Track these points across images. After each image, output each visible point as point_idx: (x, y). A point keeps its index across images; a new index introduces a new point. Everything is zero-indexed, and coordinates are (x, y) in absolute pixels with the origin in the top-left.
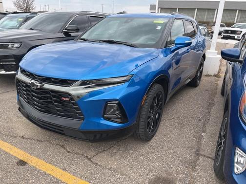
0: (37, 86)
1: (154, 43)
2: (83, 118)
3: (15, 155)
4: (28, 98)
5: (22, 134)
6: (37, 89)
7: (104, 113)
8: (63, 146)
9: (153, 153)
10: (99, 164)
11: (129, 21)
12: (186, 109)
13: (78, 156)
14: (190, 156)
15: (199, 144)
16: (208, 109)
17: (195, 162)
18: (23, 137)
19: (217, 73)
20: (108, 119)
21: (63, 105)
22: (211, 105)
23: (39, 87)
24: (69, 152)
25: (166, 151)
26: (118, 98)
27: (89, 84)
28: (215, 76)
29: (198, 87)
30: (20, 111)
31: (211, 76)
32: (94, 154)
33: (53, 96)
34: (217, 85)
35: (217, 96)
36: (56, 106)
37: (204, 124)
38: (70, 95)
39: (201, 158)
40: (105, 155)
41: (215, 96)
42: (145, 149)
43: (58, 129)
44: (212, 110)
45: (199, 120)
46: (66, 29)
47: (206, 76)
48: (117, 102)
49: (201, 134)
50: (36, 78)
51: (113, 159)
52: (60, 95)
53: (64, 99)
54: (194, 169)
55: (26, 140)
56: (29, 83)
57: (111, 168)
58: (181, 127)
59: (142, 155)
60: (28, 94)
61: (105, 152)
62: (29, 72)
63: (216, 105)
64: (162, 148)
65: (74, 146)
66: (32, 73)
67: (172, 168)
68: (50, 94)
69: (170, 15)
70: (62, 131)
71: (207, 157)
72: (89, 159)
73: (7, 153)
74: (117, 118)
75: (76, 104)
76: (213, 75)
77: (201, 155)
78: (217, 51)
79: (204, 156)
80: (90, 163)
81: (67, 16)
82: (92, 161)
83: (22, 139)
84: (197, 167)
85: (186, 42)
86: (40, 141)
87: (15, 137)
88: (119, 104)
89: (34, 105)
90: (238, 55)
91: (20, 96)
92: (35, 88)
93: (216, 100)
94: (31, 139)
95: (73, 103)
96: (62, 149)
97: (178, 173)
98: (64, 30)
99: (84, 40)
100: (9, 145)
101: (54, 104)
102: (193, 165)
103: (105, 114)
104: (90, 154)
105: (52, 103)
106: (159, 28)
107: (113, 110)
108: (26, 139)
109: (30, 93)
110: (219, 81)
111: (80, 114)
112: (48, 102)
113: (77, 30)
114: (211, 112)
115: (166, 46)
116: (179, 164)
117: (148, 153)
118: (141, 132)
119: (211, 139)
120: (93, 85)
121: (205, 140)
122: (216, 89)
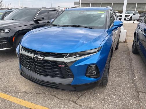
0: (40, 58)
2: (73, 77)
3: (25, 105)
4: (30, 66)
5: (24, 90)
6: (40, 60)
7: (86, 73)
8: (54, 96)
9: (111, 94)
10: (82, 105)
11: (82, 12)
13: (67, 101)
14: (134, 93)
16: (130, 63)
17: (138, 96)
18: (25, 92)
19: (125, 41)
20: (88, 76)
21: (59, 70)
23: (42, 59)
24: (60, 99)
25: (119, 91)
26: (95, 62)
27: (77, 55)
28: (124, 42)
29: (118, 50)
30: (21, 75)
31: (122, 42)
32: (76, 99)
33: (52, 64)
34: (128, 47)
35: (131, 54)
38: (64, 63)
39: (140, 94)
40: (83, 98)
41: (130, 54)
42: (106, 91)
45: (128, 70)
46: (36, 19)
48: (95, 65)
49: (133, 79)
50: (37, 53)
51: (89, 100)
52: (57, 64)
53: (61, 66)
54: (139, 100)
55: (28, 94)
56: (34, 57)
57: (91, 107)
58: (120, 76)
59: (106, 96)
60: (30, 64)
61: (83, 96)
62: (31, 50)
63: (133, 59)
64: (115, 90)
65: (62, 95)
66: (34, 50)
67: (127, 102)
68: (50, 63)
69: (106, 8)
70: (58, 86)
71: (143, 92)
72: (75, 103)
73: (19, 105)
74: (95, 75)
75: (69, 68)
78: (124, 28)
79: (141, 92)
81: (35, 11)
82: (77, 104)
83: (25, 94)
84: (141, 100)
85: (120, 24)
86: (38, 94)
87: (19, 93)
88: (96, 67)
89: (35, 71)
91: (22, 65)
92: (39, 60)
94: (32, 93)
95: (66, 68)
96: (55, 98)
97: (132, 105)
98: (35, 20)
99: (55, 26)
100: (18, 99)
101: (52, 70)
102: (138, 98)
104: (74, 98)
105: (51, 69)
106: (103, 16)
107: (91, 70)
108: (28, 93)
109: (32, 64)
110: (128, 45)
111: (71, 75)
112: (47, 69)
113: (43, 19)
114: (133, 64)
115: (109, 27)
116: (130, 99)
117: (109, 94)
118: (104, 82)
119: (140, 81)
120: (79, 55)
121: (137, 82)
122: (128, 50)
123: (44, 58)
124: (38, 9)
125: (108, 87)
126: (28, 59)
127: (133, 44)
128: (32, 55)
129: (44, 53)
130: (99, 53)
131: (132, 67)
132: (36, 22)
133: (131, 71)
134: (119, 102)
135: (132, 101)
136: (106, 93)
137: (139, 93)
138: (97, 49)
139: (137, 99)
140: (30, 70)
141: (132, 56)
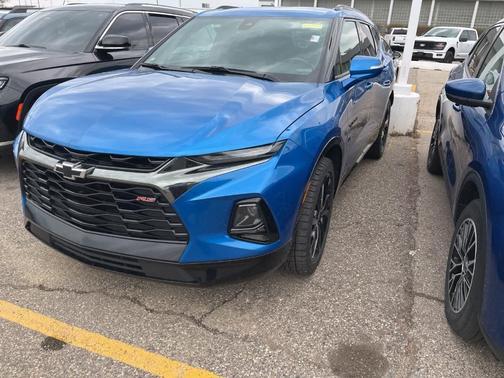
0: (79, 173)
2: (186, 239)
3: (33, 327)
4: (51, 200)
5: (37, 280)
6: (78, 180)
7: (231, 225)
8: (135, 300)
9: (323, 298)
10: (221, 330)
12: (369, 204)
13: (173, 318)
14: (396, 298)
15: (409, 272)
16: (409, 202)
17: (409, 309)
18: (41, 287)
20: (239, 237)
21: (139, 213)
22: (414, 193)
23: (82, 176)
24: (152, 311)
25: (349, 291)
26: (259, 190)
27: (197, 165)
28: (409, 134)
30: (29, 230)
31: (402, 135)
32: (205, 310)
33: (116, 194)
34: (416, 153)
35: (421, 175)
36: (123, 214)
37: (410, 233)
38: (156, 189)
39: (418, 301)
40: (228, 311)
41: (417, 176)
42: (306, 291)
43: (128, 265)
44: (418, 203)
45: (399, 225)
46: (101, 44)
47: (393, 135)
48: (258, 200)
49: (408, 253)
50: (71, 156)
51: (247, 316)
52: (131, 191)
53: (143, 199)
54: (410, 323)
55: (50, 293)
56: (58, 168)
57: (247, 337)
59: (304, 305)
60: (51, 193)
61: (229, 305)
62: (52, 144)
63: (424, 192)
64: (340, 287)
65: (160, 298)
66: (60, 144)
67: (367, 325)
68: (109, 190)
69: (333, 11)
70: (139, 268)
71: (429, 297)
72: (198, 323)
73: (15, 325)
74: (258, 233)
75: (170, 209)
76: (404, 133)
77: (418, 294)
79: (423, 295)
80: (201, 330)
81: (101, 15)
82: (204, 326)
83: (41, 292)
84: (415, 319)
85: (373, 68)
86: (83, 292)
87: (22, 287)
88: (262, 204)
89: (68, 217)
90: (480, 92)
91: (30, 197)
92: (73, 178)
93: (421, 183)
94: (62, 290)
95: (163, 208)
96: (136, 306)
97: (381, 334)
99: (156, 68)
100: (16, 308)
101: (118, 212)
102: (407, 315)
103: (233, 227)
104: (198, 310)
105: (113, 210)
106: (316, 39)
107: (247, 217)
108: (50, 290)
109: (57, 191)
110: (418, 146)
111: (178, 230)
112: (104, 209)
113: (126, 45)
114: (418, 208)
115: (333, 78)
116: (380, 316)
117: (314, 299)
118: (300, 259)
119: (428, 261)
120: (205, 165)
121: (419, 264)
122: (417, 162)
123: (92, 172)
124: (111, 11)
125: (317, 276)
126: (43, 177)
128: (52, 162)
129: (92, 157)
131: (413, 217)
132: (103, 55)
133: (408, 229)
134: (342, 322)
135: (384, 323)
136: (306, 295)
137: (416, 298)
138: (268, 149)
139: (404, 317)
140: (53, 212)
141: (425, 179)
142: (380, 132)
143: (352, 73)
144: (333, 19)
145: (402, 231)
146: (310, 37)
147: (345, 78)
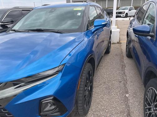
1: (78, 27)
7: (40, 112)
12: (108, 73)
15: (128, 106)
16: (122, 71)
19: (119, 41)
22: (123, 66)
28: (118, 43)
29: (110, 53)
31: (116, 43)
34: (121, 50)
37: (125, 85)
41: (123, 59)
44: (126, 71)
45: (120, 82)
47: (112, 44)
48: (52, 98)
49: (126, 96)
58: (109, 92)
63: (127, 65)
69: (85, 3)
75: (5, 109)
76: (116, 42)
93: (125, 62)
110: (122, 47)
113: (12, 22)
114: (126, 73)
115: (87, 29)
120: (23, 83)
121: (131, 101)
122: (122, 53)
125: (90, 114)
127: (127, 46)
130: (60, 75)
131: (125, 77)
132: (4, 26)
133: (124, 84)
138: (56, 70)
141: (127, 61)
142: (109, 44)
143: (95, 26)
144: (86, 6)
145: (122, 84)
146: (77, 14)
147: (93, 29)
